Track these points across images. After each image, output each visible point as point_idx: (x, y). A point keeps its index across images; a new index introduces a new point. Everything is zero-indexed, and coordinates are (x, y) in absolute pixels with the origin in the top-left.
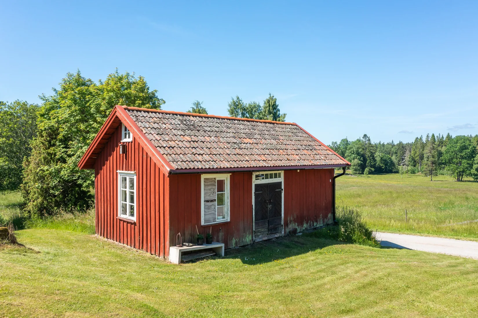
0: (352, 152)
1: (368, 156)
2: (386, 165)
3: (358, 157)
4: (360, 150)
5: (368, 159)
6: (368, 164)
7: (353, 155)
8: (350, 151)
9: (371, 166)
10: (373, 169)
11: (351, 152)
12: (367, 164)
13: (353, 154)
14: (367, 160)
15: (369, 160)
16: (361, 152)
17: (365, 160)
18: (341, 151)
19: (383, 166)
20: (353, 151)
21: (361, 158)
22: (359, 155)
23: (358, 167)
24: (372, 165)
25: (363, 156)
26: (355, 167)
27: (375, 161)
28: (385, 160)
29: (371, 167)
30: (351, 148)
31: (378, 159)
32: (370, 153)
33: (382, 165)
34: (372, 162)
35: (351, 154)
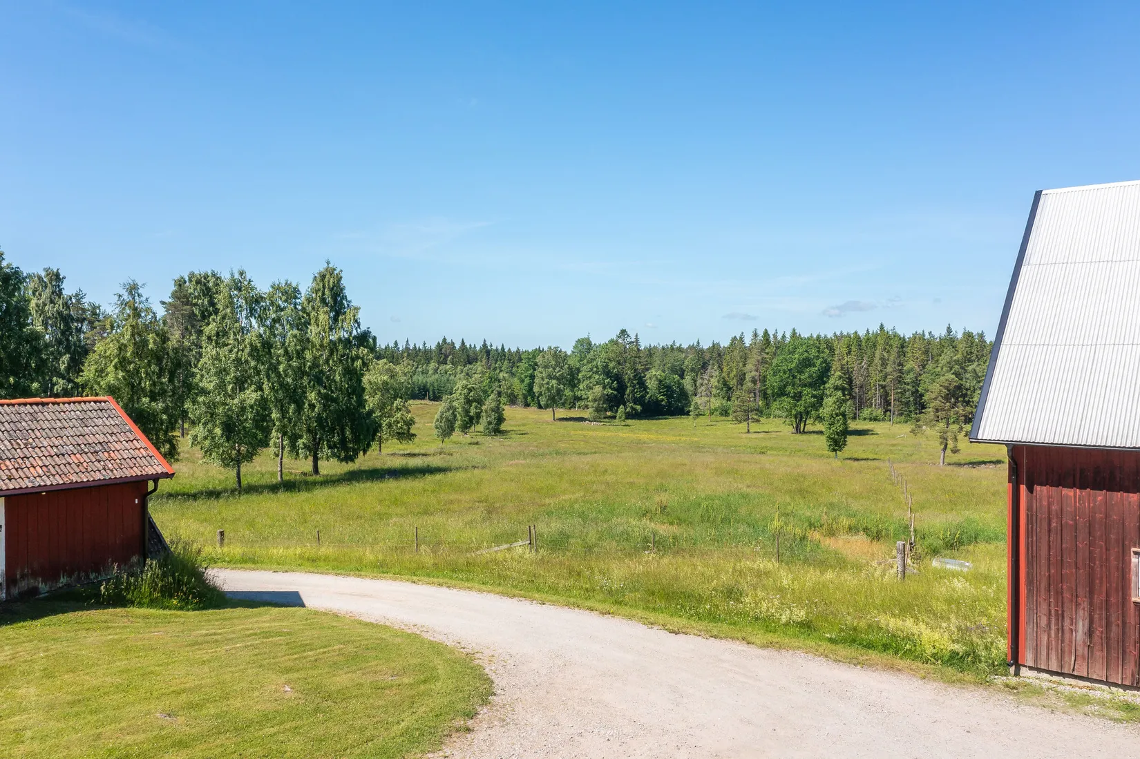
0: (595, 369)
1: (629, 379)
2: (669, 396)
3: (606, 381)
4: (611, 365)
5: (629, 385)
6: (629, 395)
7: (597, 377)
8: (590, 366)
9: (636, 401)
10: (639, 408)
11: (592, 369)
12: (626, 396)
13: (597, 372)
14: (627, 387)
15: (630, 386)
16: (614, 368)
17: (621, 388)
18: (568, 368)
19: (663, 400)
20: (597, 367)
21: (613, 383)
22: (610, 377)
23: (603, 404)
24: (636, 398)
25: (618, 378)
26: (597, 403)
27: (645, 388)
28: (669, 388)
29: (635, 404)
30: (592, 359)
31: (652, 384)
32: (633, 371)
33: (661, 397)
34: (637, 392)
35: (591, 373)
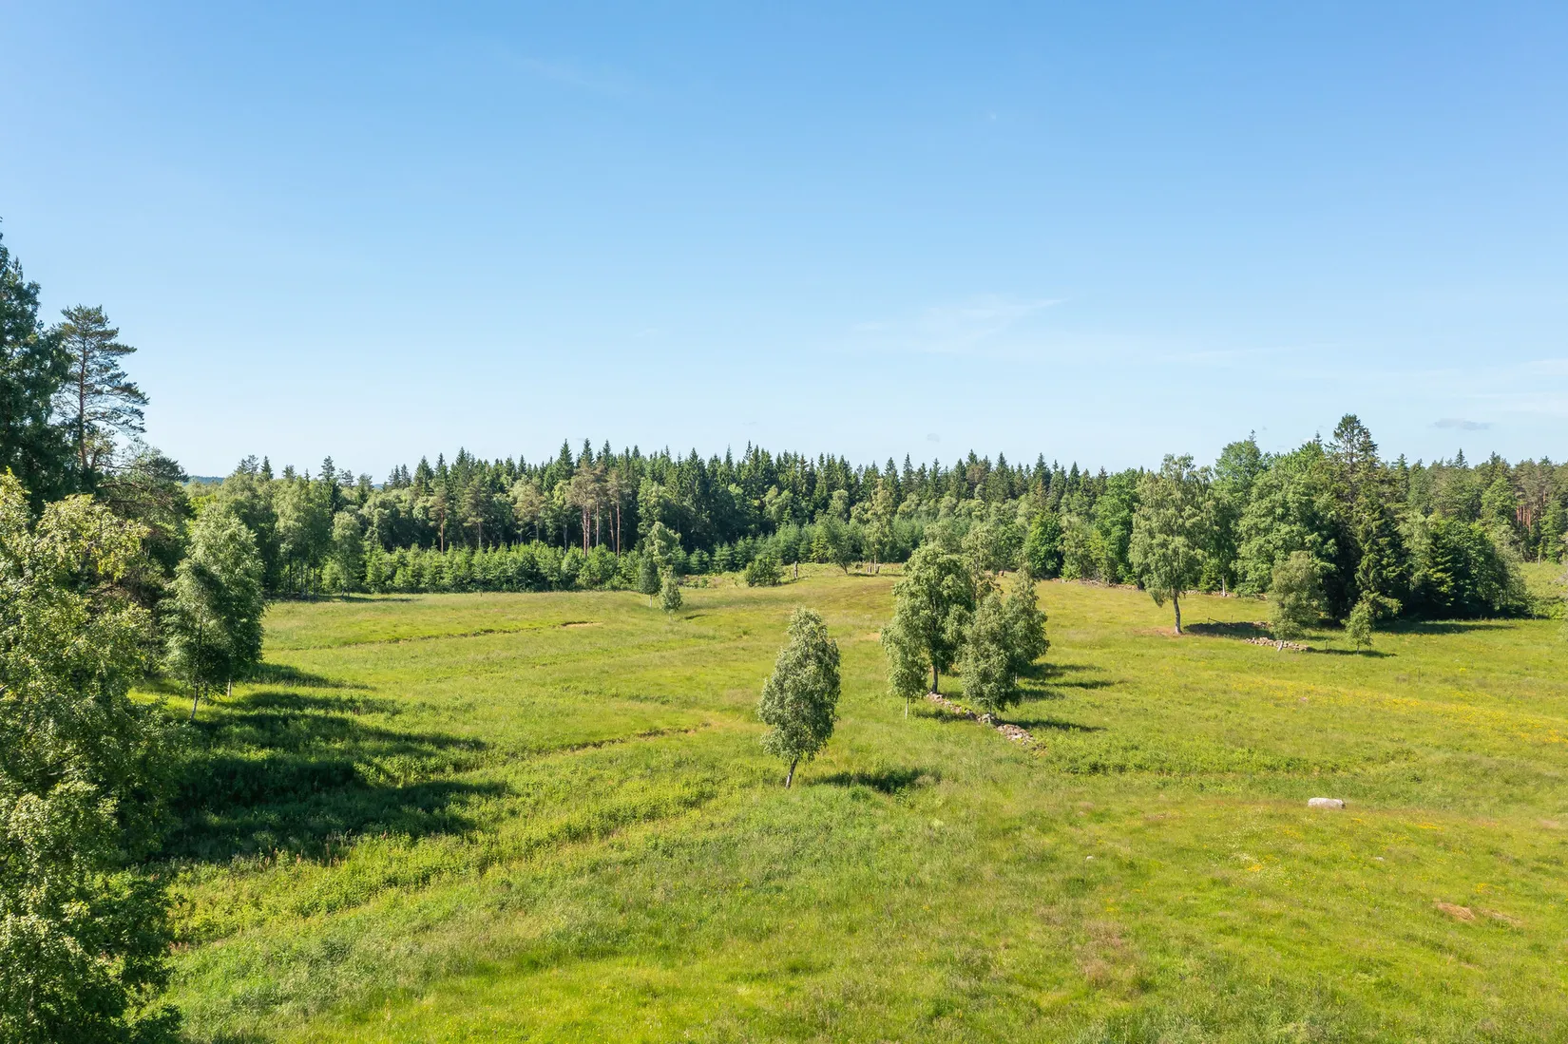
0: (1279, 511)
1: (1368, 533)
2: (1460, 574)
3: (1308, 538)
4: (1321, 500)
5: (1367, 547)
6: (1366, 573)
7: (1285, 528)
8: (1266, 503)
9: (1384, 587)
10: (1394, 604)
11: (1271, 511)
12: (1359, 575)
13: (1283, 518)
14: (1361, 553)
15: (1371, 550)
16: (1327, 508)
17: (1347, 555)
18: (1216, 507)
19: (1442, 582)
20: (1284, 504)
21: (1324, 542)
22: (1319, 529)
23: (1309, 598)
24: (1386, 580)
25: (1337, 531)
26: (1293, 595)
27: (1402, 555)
28: (1457, 552)
29: (1384, 593)
30: (1272, 486)
31: (1417, 544)
32: (1376, 515)
33: (1439, 575)
34: (1389, 565)
35: (1269, 519)
